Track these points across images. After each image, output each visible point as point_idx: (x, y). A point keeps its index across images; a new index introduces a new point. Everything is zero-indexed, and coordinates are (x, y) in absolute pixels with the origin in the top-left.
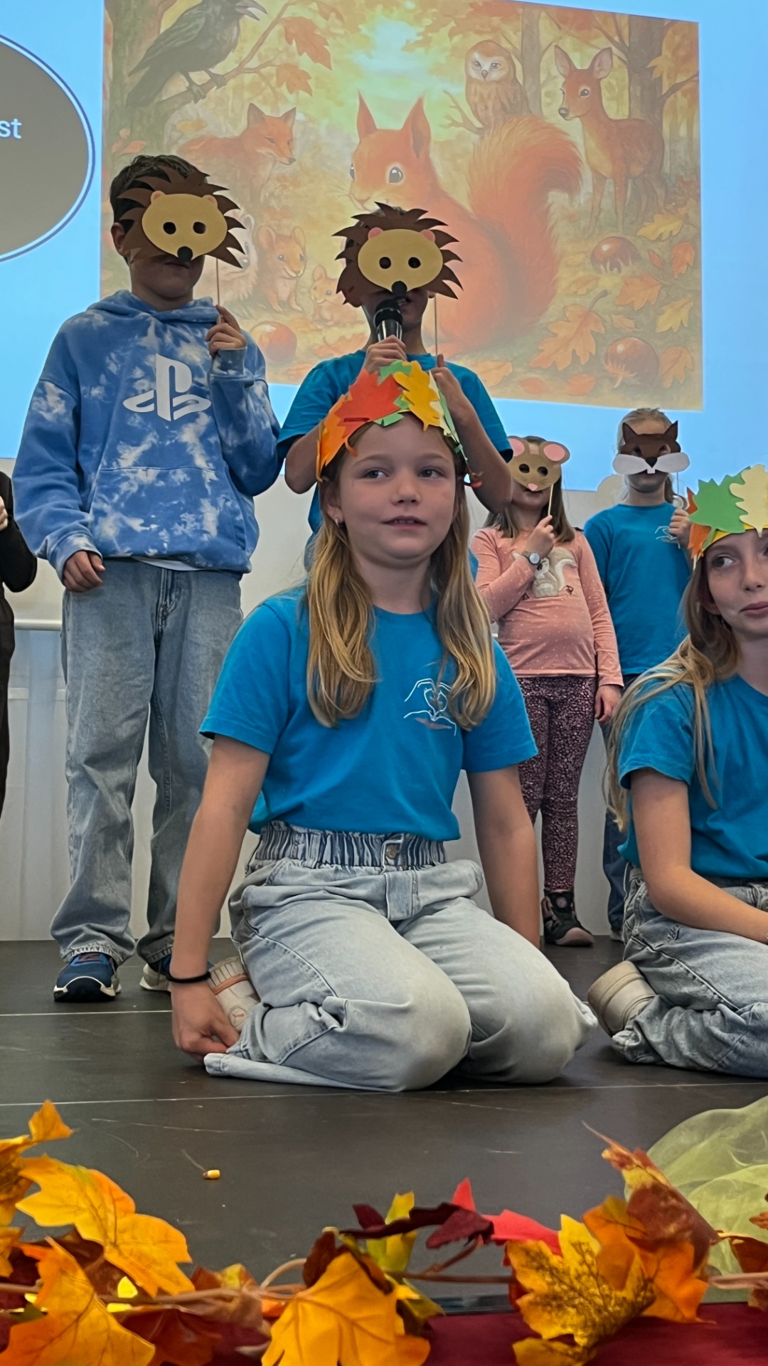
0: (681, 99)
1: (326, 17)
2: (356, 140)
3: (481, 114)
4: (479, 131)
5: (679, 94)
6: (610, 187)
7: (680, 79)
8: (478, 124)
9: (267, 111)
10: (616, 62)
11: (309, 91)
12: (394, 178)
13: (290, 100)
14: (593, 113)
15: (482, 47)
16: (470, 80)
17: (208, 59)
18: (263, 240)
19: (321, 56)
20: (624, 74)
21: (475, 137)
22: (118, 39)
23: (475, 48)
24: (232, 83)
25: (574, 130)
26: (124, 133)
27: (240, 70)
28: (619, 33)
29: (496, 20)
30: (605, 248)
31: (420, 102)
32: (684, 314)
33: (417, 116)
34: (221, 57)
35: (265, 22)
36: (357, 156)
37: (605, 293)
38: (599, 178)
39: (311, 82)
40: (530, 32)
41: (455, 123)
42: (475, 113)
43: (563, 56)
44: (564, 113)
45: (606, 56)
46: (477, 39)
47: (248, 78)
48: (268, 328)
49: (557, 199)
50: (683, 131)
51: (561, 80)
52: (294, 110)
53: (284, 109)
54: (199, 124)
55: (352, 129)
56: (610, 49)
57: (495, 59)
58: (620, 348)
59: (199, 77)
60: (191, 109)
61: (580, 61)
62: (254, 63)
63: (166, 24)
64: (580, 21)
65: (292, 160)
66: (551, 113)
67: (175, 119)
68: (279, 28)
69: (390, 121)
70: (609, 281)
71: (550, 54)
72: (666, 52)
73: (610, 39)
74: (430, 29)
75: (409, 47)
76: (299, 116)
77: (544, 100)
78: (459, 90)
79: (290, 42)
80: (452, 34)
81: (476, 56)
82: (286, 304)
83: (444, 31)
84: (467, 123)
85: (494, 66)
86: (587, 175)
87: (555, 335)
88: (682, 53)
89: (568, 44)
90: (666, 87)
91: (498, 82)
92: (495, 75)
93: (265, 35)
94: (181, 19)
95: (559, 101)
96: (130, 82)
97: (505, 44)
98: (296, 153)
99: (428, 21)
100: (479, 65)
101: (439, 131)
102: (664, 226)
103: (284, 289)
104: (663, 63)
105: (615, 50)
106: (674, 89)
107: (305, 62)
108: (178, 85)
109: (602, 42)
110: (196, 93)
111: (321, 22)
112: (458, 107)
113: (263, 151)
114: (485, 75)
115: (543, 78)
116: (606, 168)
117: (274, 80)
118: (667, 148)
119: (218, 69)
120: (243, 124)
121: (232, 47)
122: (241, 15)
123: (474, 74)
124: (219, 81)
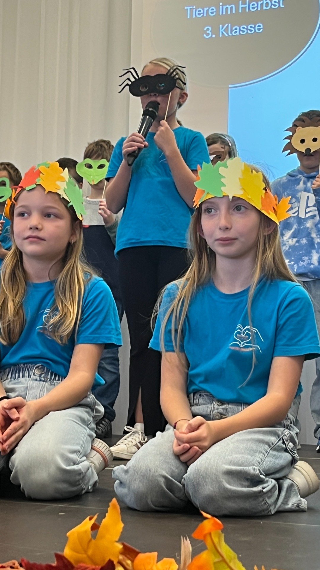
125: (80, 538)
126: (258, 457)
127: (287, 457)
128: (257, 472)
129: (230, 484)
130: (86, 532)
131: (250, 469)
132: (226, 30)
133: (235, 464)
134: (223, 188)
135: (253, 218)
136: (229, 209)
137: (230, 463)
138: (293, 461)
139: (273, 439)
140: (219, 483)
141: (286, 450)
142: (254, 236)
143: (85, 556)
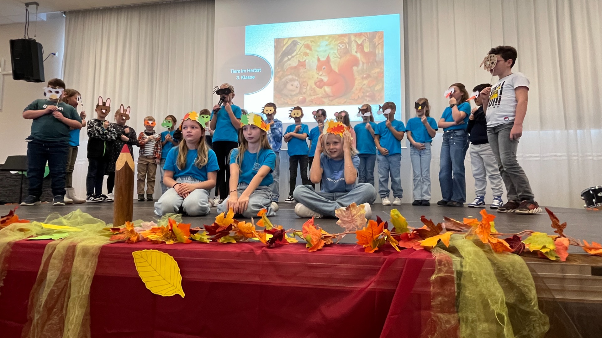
0: (380, 46)
1: (312, 42)
2: (317, 63)
3: (340, 54)
4: (340, 58)
5: (380, 45)
6: (365, 65)
7: (380, 42)
8: (339, 57)
9: (301, 61)
10: (367, 41)
11: (308, 56)
12: (324, 69)
13: (305, 58)
14: (362, 51)
15: (341, 43)
16: (338, 49)
17: (290, 54)
18: (301, 83)
19: (311, 49)
20: (369, 44)
21: (339, 59)
22: (276, 53)
23: (339, 43)
24: (296, 57)
25: (359, 55)
26: (277, 68)
27: (297, 54)
28: (367, 36)
29: (343, 38)
30: (364, 76)
31: (329, 55)
32: (381, 86)
33: (328, 58)
34: (293, 52)
35: (301, 45)
36: (317, 66)
37: (364, 84)
38: (363, 63)
39: (309, 55)
40: (350, 39)
41: (335, 57)
42: (339, 55)
43: (356, 42)
44: (356, 52)
45: (365, 41)
46: (339, 42)
47: (298, 56)
48: (301, 98)
49: (355, 68)
50: (380, 52)
51: (356, 46)
52: (305, 60)
53: (304, 60)
54: (290, 65)
55: (316, 61)
56: (365, 39)
57: (343, 45)
58: (368, 94)
59: (290, 57)
60: (289, 62)
61: (359, 42)
62: (299, 53)
63: (284, 49)
64: (359, 35)
65: (305, 68)
66: (354, 52)
67: (286, 64)
68: (303, 46)
69: (323, 59)
70: (365, 82)
71: (354, 42)
72: (377, 37)
73: (366, 37)
74: (331, 41)
75: (327, 45)
76: (307, 61)
77: (352, 50)
78: (336, 51)
79: (305, 48)
80: (335, 42)
81: (339, 45)
82: (304, 93)
83: (333, 41)
84: (337, 57)
85: (343, 46)
86: (361, 63)
87: (355, 93)
88: (380, 37)
89: (357, 40)
90: (377, 44)
91: (343, 49)
92: (343, 48)
93: (301, 48)
94: (287, 47)
95: (355, 50)
96: (278, 59)
97: (345, 42)
98: (306, 67)
99: (330, 40)
100: (339, 46)
101: (332, 59)
102: (377, 70)
103: (304, 91)
104: (376, 40)
105: (366, 39)
106: (379, 44)
107: (308, 51)
108: (286, 59)
109: (364, 38)
110: (289, 60)
111: (310, 44)
112: (336, 54)
113: (300, 67)
114: (341, 48)
115: (352, 46)
116: (364, 61)
117: (302, 55)
118: (377, 56)
119: (293, 55)
120: (297, 64)
121: (295, 50)
122: (296, 45)
123: (339, 48)
124: (293, 57)
125: (220, 218)
126: (261, 200)
127: (269, 201)
128: (261, 204)
129: (253, 208)
130: (222, 216)
131: (259, 204)
132: (243, 77)
133: (255, 202)
134: (248, 122)
135: (258, 130)
136: (250, 128)
137: (253, 202)
138: (271, 202)
139: (265, 195)
140: (251, 208)
141: (269, 199)
142: (259, 136)
143: (222, 223)
